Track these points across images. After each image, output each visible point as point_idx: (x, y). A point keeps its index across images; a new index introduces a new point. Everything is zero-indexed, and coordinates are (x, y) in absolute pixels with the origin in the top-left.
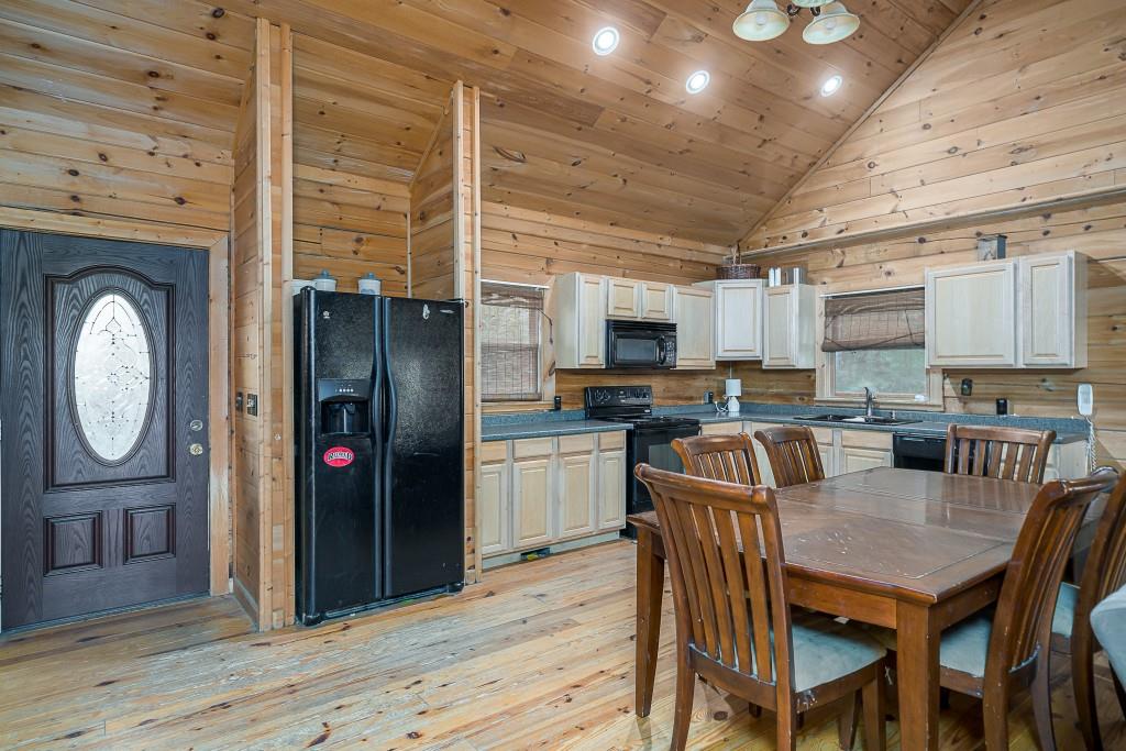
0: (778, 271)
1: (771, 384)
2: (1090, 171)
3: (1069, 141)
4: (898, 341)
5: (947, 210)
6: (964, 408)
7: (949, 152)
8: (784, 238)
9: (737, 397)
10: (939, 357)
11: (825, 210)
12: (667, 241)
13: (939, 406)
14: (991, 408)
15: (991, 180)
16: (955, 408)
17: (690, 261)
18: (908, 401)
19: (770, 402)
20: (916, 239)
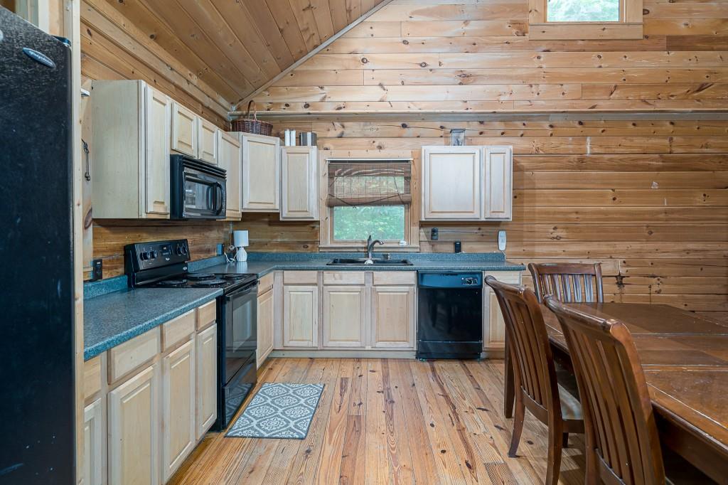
0: (294, 133)
1: (276, 234)
2: (502, 98)
3: (492, 77)
4: (390, 199)
5: (420, 107)
6: (432, 248)
7: (421, 65)
8: (287, 105)
9: (245, 248)
10: (432, 212)
11: (326, 88)
12: (195, 79)
13: (417, 248)
14: (451, 248)
15: (448, 92)
16: (427, 249)
17: (208, 108)
18: (396, 245)
19: (275, 251)
20: (400, 124)
